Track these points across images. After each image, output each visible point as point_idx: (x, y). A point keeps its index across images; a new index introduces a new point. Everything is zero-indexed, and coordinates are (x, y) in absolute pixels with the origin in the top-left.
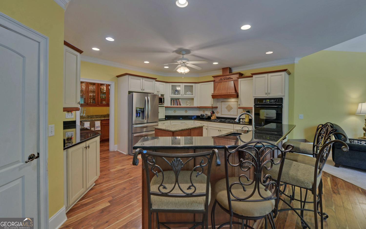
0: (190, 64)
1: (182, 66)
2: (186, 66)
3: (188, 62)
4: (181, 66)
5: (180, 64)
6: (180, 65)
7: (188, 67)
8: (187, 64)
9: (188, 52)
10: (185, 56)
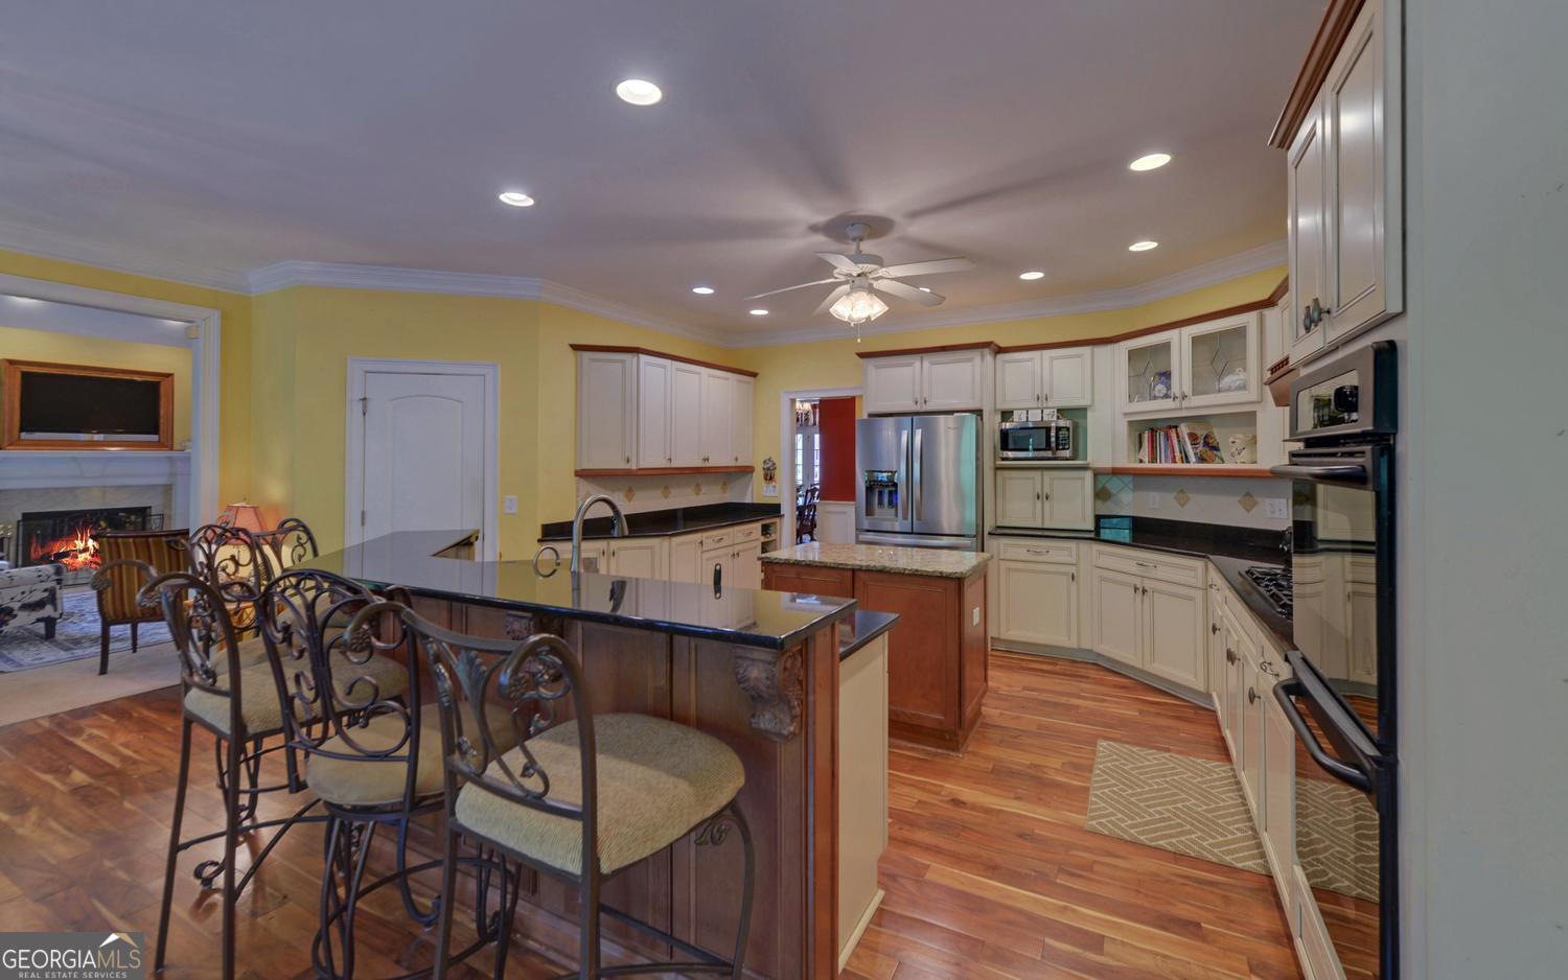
0: (889, 277)
1: (853, 290)
2: (871, 290)
3: (882, 272)
4: (851, 288)
5: (846, 282)
6: (846, 288)
7: (882, 295)
8: (877, 279)
9: (877, 227)
10: (867, 247)
